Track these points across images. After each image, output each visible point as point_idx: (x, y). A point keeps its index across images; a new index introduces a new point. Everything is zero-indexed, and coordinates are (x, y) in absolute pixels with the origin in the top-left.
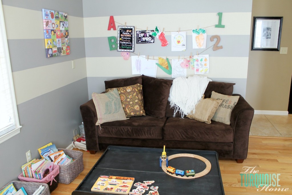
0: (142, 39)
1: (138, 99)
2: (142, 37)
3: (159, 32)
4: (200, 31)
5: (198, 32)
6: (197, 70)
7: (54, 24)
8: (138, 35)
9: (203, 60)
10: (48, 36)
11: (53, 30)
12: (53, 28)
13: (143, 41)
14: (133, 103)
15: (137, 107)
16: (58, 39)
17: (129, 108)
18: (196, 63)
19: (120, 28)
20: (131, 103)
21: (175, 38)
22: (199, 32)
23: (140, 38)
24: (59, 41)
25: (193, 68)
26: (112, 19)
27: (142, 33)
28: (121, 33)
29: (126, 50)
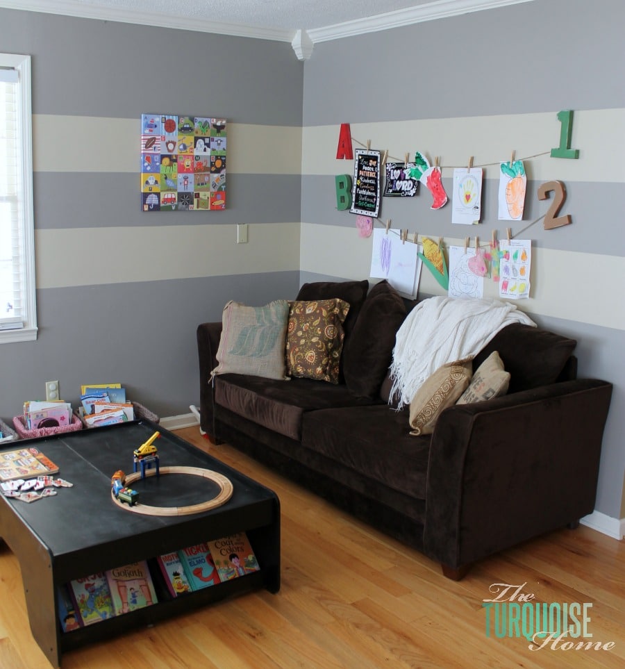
0: (395, 186)
1: (322, 337)
2: (396, 180)
3: (426, 168)
4: (518, 168)
5: (513, 172)
6: (505, 286)
7: (174, 143)
8: (390, 175)
9: (518, 255)
10: (149, 168)
11: (170, 157)
12: (169, 151)
13: (396, 191)
14: (306, 343)
15: (311, 356)
16: (184, 175)
17: (296, 354)
18: (503, 261)
19: (359, 155)
20: (303, 342)
21: (461, 186)
22: (515, 171)
23: (392, 182)
24: (186, 178)
25: (497, 279)
26: (345, 130)
27: (397, 169)
28: (360, 168)
29: (364, 212)
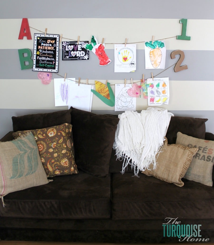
0: (71, 54)
1: (67, 148)
2: (71, 51)
3: (96, 44)
4: (156, 44)
5: (153, 46)
6: (152, 100)
8: (65, 48)
9: (160, 85)
13: (73, 57)
14: (59, 156)
15: (65, 162)
17: (53, 163)
18: (149, 89)
19: (37, 37)
20: (56, 155)
21: (119, 53)
22: (155, 46)
23: (67, 52)
25: (146, 97)
26: (25, 23)
27: (71, 45)
28: (39, 44)
29: (45, 70)
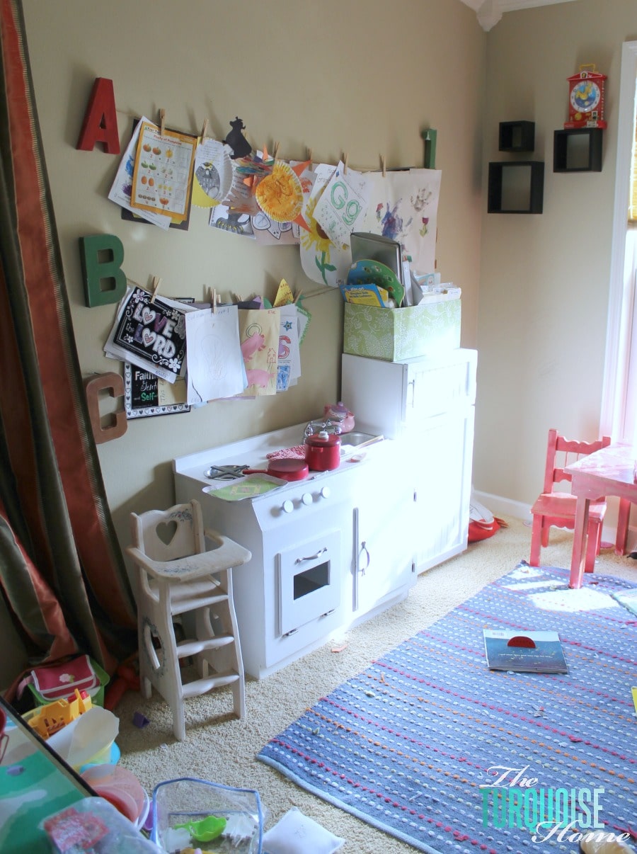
0: (141, 336)
2: (146, 326)
8: (134, 309)
13: (142, 346)
27: (152, 307)
